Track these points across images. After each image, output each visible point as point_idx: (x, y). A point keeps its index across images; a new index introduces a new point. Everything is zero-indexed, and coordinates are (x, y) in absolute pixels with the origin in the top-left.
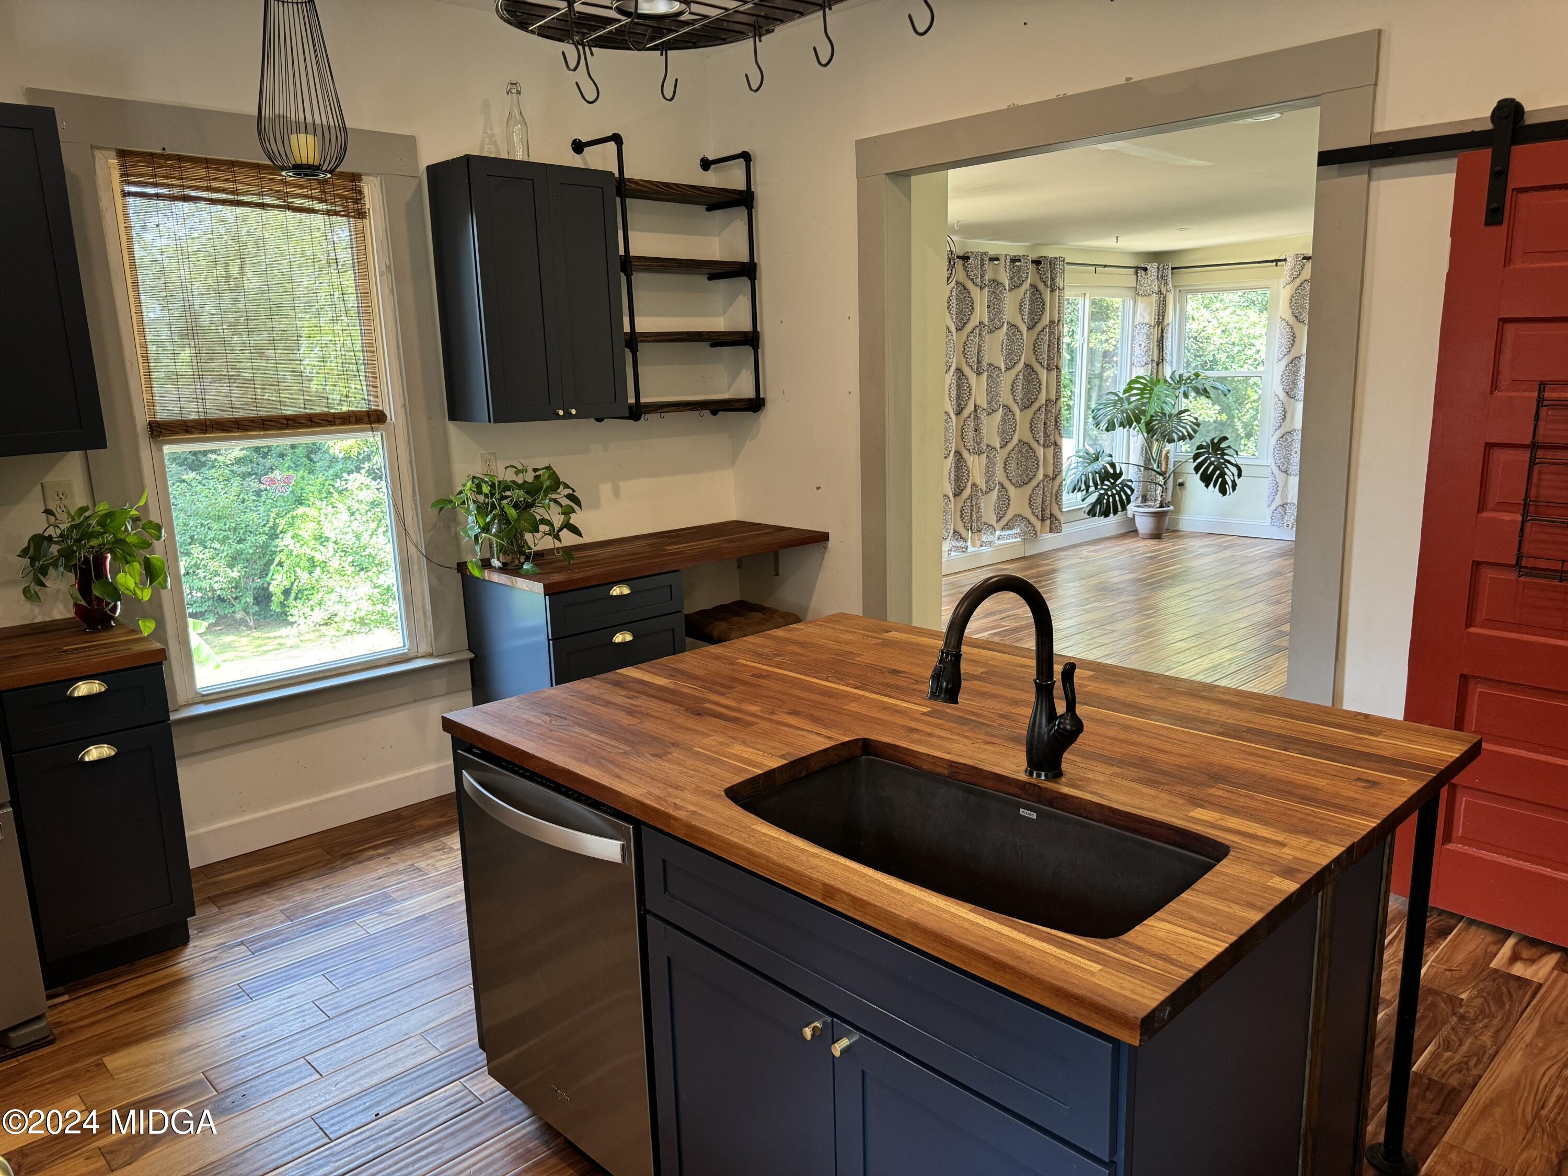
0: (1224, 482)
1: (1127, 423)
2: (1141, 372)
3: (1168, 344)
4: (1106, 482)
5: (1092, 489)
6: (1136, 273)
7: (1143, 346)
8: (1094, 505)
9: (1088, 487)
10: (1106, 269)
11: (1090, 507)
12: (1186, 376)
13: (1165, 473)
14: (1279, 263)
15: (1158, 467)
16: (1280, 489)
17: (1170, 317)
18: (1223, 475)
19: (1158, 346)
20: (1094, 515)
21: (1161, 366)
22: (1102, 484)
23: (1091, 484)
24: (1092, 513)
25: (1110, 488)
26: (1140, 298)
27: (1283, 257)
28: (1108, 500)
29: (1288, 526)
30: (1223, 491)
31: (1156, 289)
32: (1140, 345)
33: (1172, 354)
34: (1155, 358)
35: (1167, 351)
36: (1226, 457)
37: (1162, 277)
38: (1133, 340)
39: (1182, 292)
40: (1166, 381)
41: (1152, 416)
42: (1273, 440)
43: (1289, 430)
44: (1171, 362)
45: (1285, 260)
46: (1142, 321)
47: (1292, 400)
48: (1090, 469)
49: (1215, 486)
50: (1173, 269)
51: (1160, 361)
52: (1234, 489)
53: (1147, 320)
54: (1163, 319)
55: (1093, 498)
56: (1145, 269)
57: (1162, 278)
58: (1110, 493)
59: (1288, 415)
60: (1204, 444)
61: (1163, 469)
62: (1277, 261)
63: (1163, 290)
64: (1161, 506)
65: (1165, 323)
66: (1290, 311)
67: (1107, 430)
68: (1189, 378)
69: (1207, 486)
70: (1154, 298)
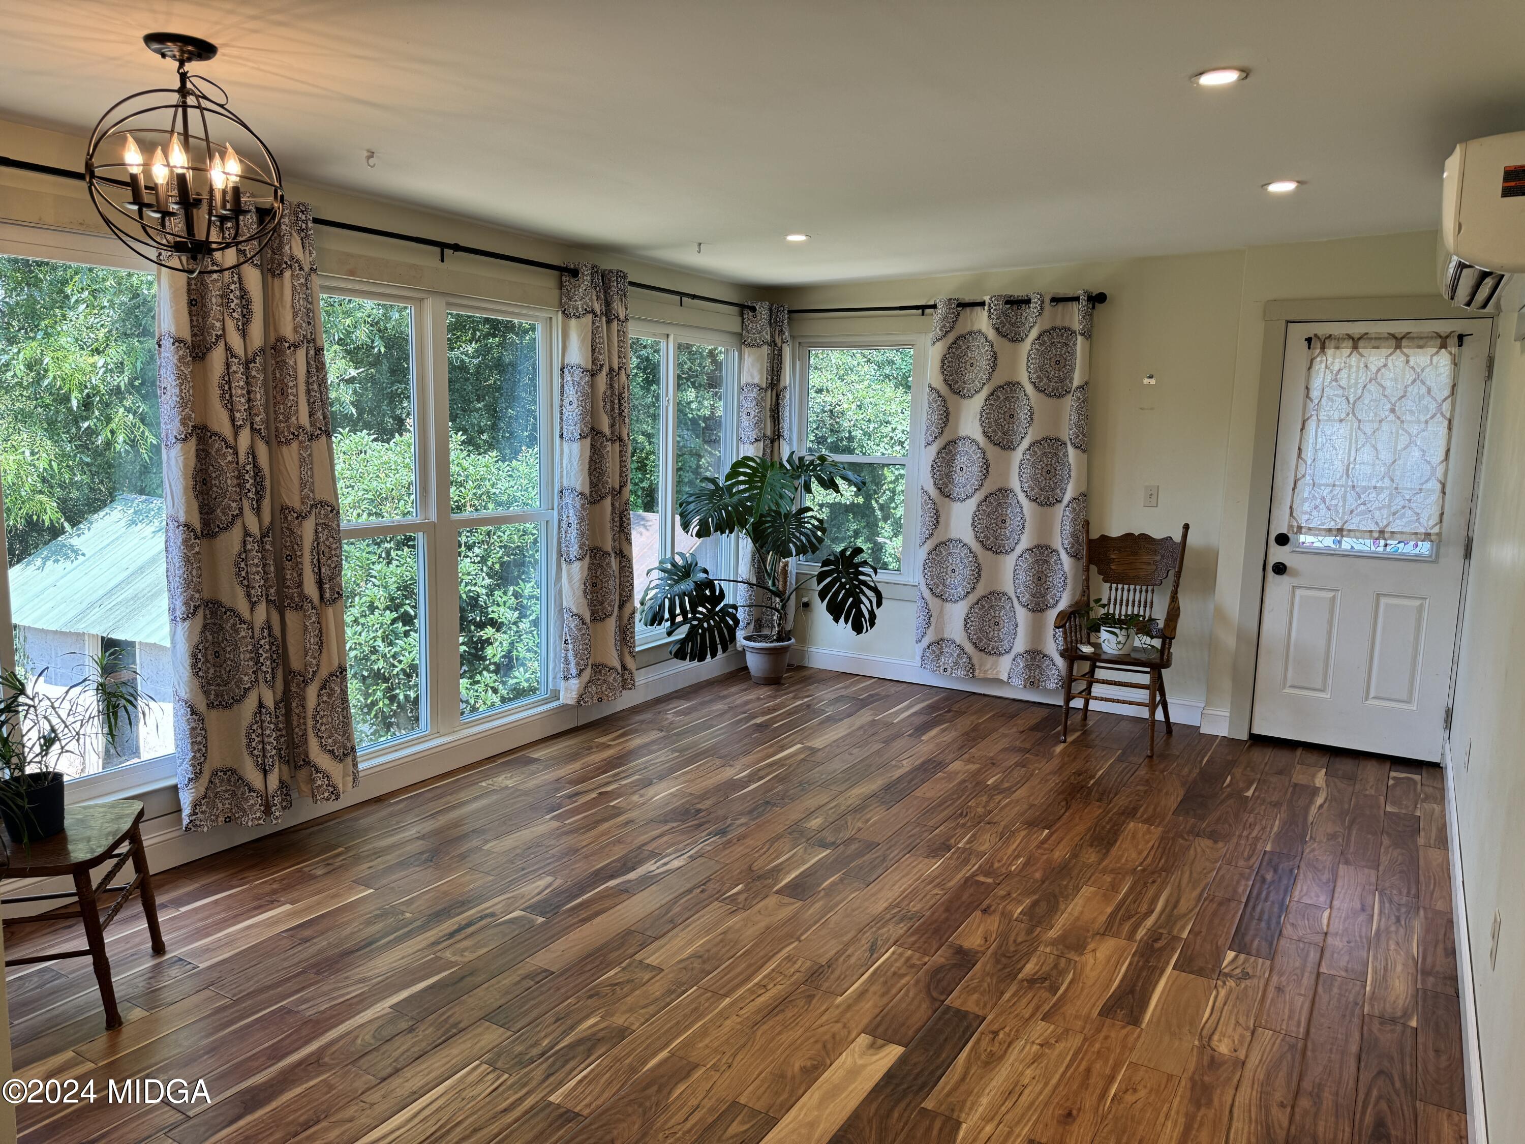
0: (860, 614)
1: (725, 526)
2: (750, 450)
3: (785, 414)
4: (700, 609)
5: (679, 619)
6: (742, 315)
7: (753, 414)
8: (683, 642)
9: (673, 616)
10: (696, 301)
11: (678, 646)
12: (808, 459)
13: (784, 592)
14: (927, 311)
15: (774, 584)
16: (934, 619)
17: (787, 378)
18: (857, 603)
19: (772, 417)
20: (684, 658)
21: (776, 444)
22: (694, 611)
23: (678, 611)
24: (680, 655)
25: (707, 618)
26: (747, 350)
27: (932, 303)
28: (703, 636)
29: (945, 670)
30: (858, 628)
31: (768, 337)
32: (748, 414)
33: (790, 429)
34: (769, 433)
35: (785, 425)
36: (861, 577)
37: (776, 322)
38: (739, 407)
39: (804, 346)
40: (782, 465)
41: (762, 516)
42: (922, 553)
43: (944, 540)
44: (790, 439)
45: (934, 307)
46: (750, 381)
47: (947, 499)
48: (676, 589)
49: (846, 622)
50: (790, 312)
51: (775, 438)
52: (872, 624)
53: (756, 380)
54: (778, 380)
55: (681, 633)
56: (753, 309)
57: (775, 324)
58: (705, 625)
59: (942, 520)
60: (832, 558)
61: (780, 587)
62: (923, 308)
63: (778, 340)
64: (778, 640)
65: (782, 385)
66: (941, 378)
67: (699, 535)
68: (812, 462)
69: (836, 620)
70: (765, 349)
